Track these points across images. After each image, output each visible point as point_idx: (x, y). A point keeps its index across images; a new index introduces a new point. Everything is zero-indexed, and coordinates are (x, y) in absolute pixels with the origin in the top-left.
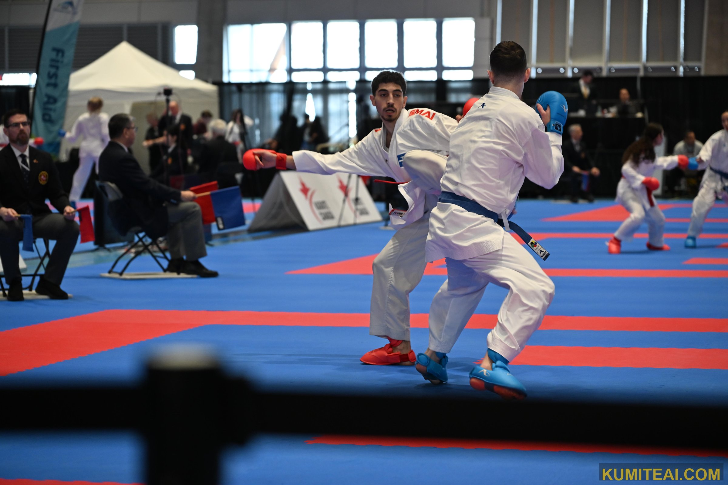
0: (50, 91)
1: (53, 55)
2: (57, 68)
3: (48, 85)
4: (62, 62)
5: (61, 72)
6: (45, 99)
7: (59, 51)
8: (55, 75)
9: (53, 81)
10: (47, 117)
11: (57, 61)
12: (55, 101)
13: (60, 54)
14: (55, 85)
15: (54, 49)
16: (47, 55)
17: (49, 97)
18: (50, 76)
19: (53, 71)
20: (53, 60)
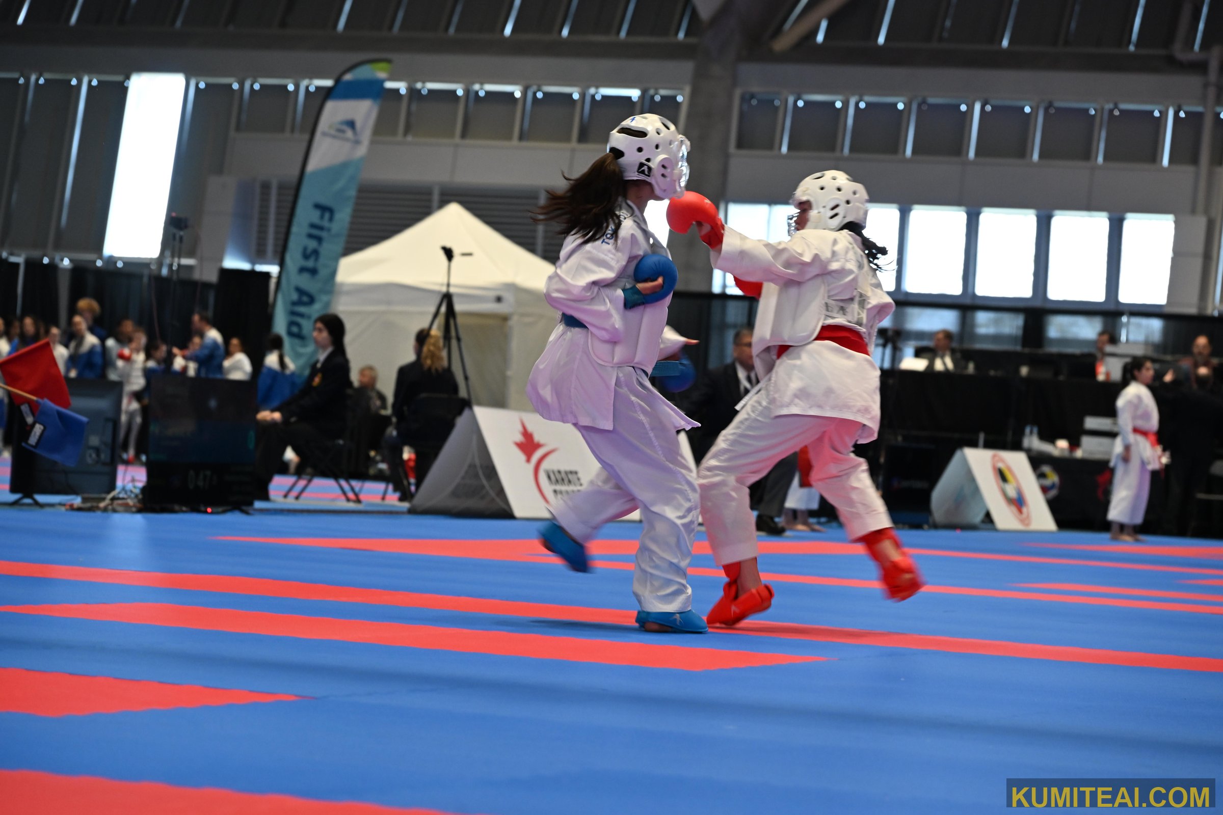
0: (305, 282)
1: (315, 216)
2: (319, 239)
3: (302, 270)
4: (329, 230)
5: (327, 249)
6: (295, 296)
7: (325, 209)
8: (316, 253)
9: (310, 264)
10: (295, 329)
11: (321, 228)
12: (312, 300)
13: (327, 215)
14: (313, 272)
15: (317, 206)
16: (305, 215)
17: (300, 291)
18: (306, 256)
19: (312, 244)
20: (313, 226)
